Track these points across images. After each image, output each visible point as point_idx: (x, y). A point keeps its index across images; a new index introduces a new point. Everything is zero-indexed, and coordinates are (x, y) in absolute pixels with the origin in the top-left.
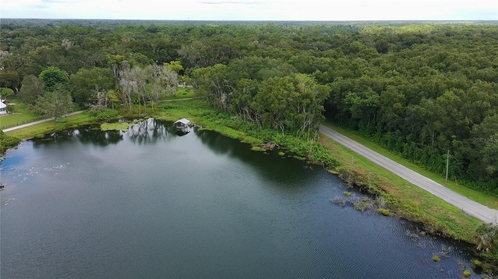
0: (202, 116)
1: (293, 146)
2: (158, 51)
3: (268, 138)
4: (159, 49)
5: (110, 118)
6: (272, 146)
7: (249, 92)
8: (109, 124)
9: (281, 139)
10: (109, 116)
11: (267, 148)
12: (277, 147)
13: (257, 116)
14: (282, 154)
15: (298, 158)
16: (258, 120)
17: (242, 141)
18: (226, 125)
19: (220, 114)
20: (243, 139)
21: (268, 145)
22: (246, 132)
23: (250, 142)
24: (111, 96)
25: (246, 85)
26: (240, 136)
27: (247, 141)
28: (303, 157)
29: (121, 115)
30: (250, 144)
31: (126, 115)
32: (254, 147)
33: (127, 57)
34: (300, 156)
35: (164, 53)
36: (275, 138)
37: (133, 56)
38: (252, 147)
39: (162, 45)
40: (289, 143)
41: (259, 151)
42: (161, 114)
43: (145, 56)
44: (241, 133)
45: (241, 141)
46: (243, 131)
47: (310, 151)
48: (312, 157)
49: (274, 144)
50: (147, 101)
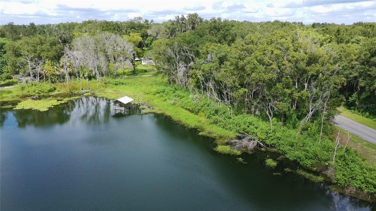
0: (155, 95)
1: (290, 148)
3: (244, 129)
5: (40, 94)
6: (251, 145)
7: (216, 59)
9: (266, 133)
10: (39, 91)
11: (242, 148)
12: (260, 146)
13: (227, 94)
14: (271, 162)
15: (308, 175)
16: (228, 100)
17: (200, 134)
18: (182, 107)
19: (178, 92)
20: (203, 130)
21: (245, 142)
22: (209, 117)
23: (215, 135)
24: (47, 67)
25: (212, 50)
26: (198, 124)
27: (210, 133)
28: (317, 173)
30: (214, 139)
31: (63, 90)
32: (219, 146)
34: (309, 171)
36: (256, 131)
38: (216, 145)
40: (282, 142)
41: (229, 155)
44: (201, 118)
45: (199, 132)
46: (205, 115)
47: (333, 163)
48: (338, 177)
49: (256, 143)
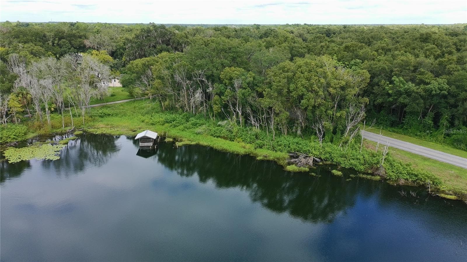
2: (57, 42)
3: (294, 149)
4: (57, 39)
5: (17, 139)
6: (310, 162)
8: (17, 149)
9: (319, 150)
10: (14, 135)
11: (306, 165)
12: (317, 161)
14: (337, 172)
18: (212, 135)
19: (193, 120)
21: (302, 160)
22: (250, 142)
23: (272, 158)
24: (12, 104)
27: (266, 157)
28: (373, 174)
29: (33, 133)
30: (274, 161)
31: (42, 132)
32: (287, 167)
33: (15, 49)
34: (365, 173)
35: (65, 45)
37: (23, 48)
39: (61, 34)
42: (97, 125)
43: (41, 48)
44: (243, 144)
45: (255, 157)
46: (244, 141)
49: (312, 158)
50: (65, 107)
